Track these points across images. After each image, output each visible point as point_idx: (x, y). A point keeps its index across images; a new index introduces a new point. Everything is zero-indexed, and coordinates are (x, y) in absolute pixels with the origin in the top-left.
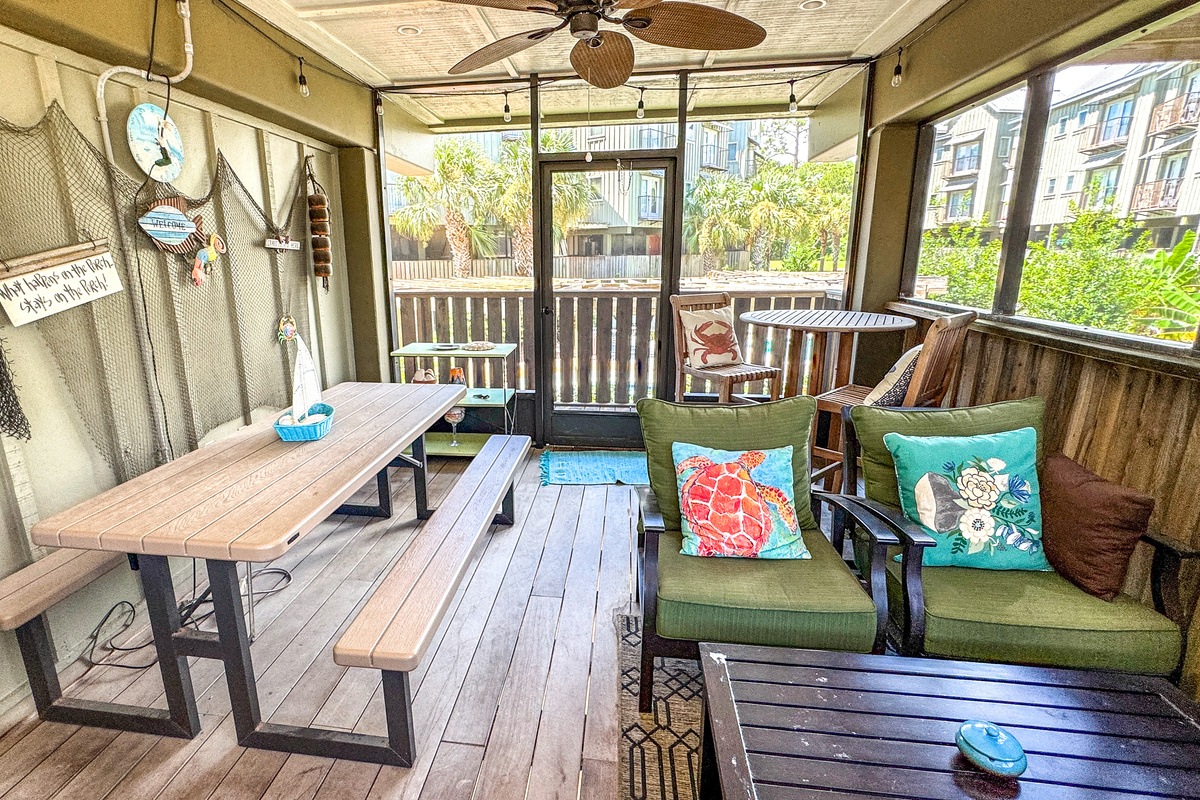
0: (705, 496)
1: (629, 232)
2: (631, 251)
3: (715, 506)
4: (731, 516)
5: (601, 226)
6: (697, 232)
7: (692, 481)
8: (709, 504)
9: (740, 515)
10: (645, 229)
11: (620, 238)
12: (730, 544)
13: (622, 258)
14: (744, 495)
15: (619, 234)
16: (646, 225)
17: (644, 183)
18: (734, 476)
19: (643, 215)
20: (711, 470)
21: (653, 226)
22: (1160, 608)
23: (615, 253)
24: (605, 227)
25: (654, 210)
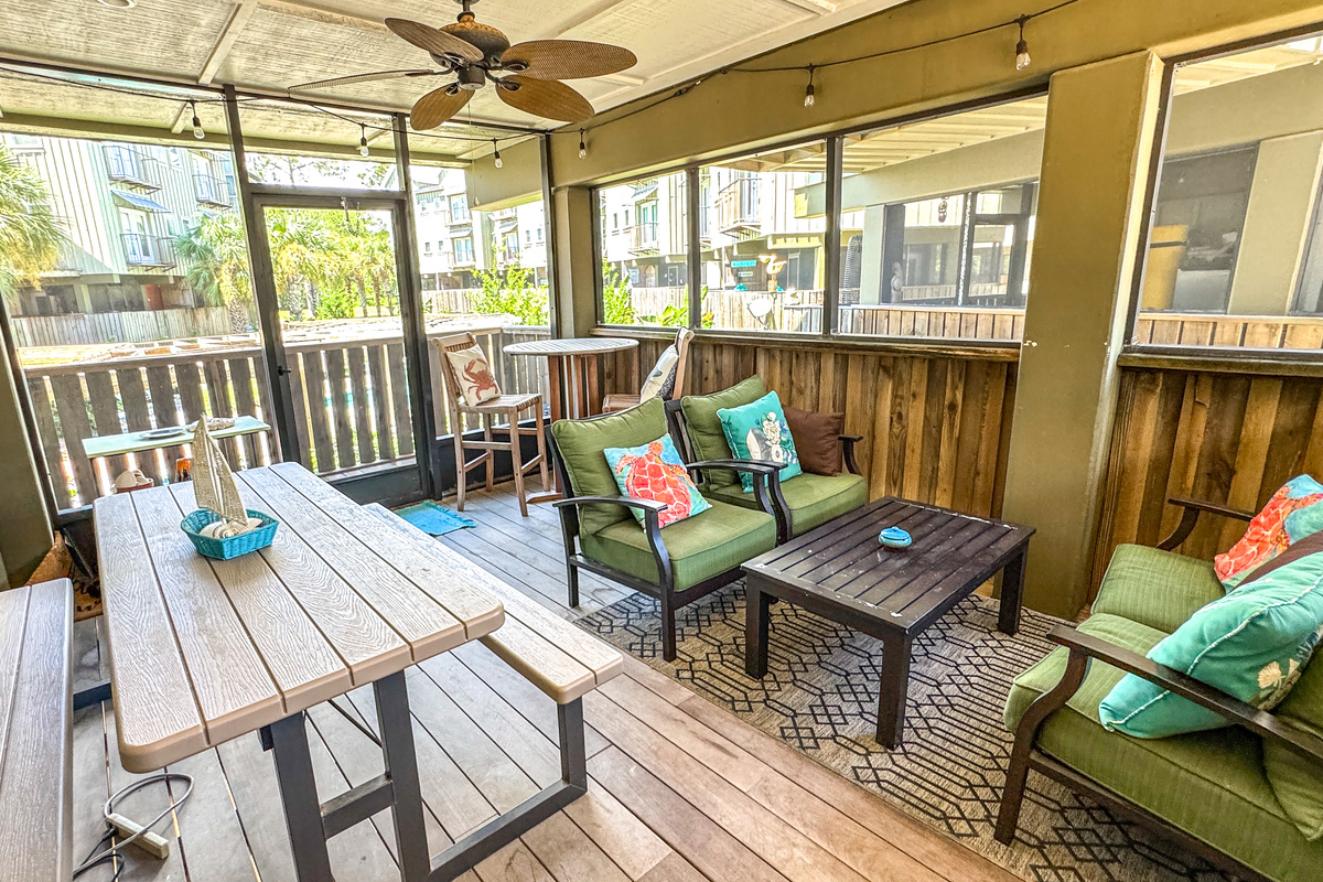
0: (644, 484)
1: (117, 280)
2: (121, 307)
3: (653, 489)
4: (665, 492)
5: (68, 274)
6: (217, 281)
7: (632, 475)
8: (649, 489)
9: (670, 490)
10: (136, 277)
11: (101, 290)
12: (674, 513)
13: (113, 315)
14: (665, 476)
15: (100, 285)
16: (141, 272)
17: (123, 217)
18: (653, 463)
19: (132, 259)
20: (639, 463)
21: (150, 273)
22: (852, 471)
23: (98, 309)
24: (74, 274)
25: (146, 253)
